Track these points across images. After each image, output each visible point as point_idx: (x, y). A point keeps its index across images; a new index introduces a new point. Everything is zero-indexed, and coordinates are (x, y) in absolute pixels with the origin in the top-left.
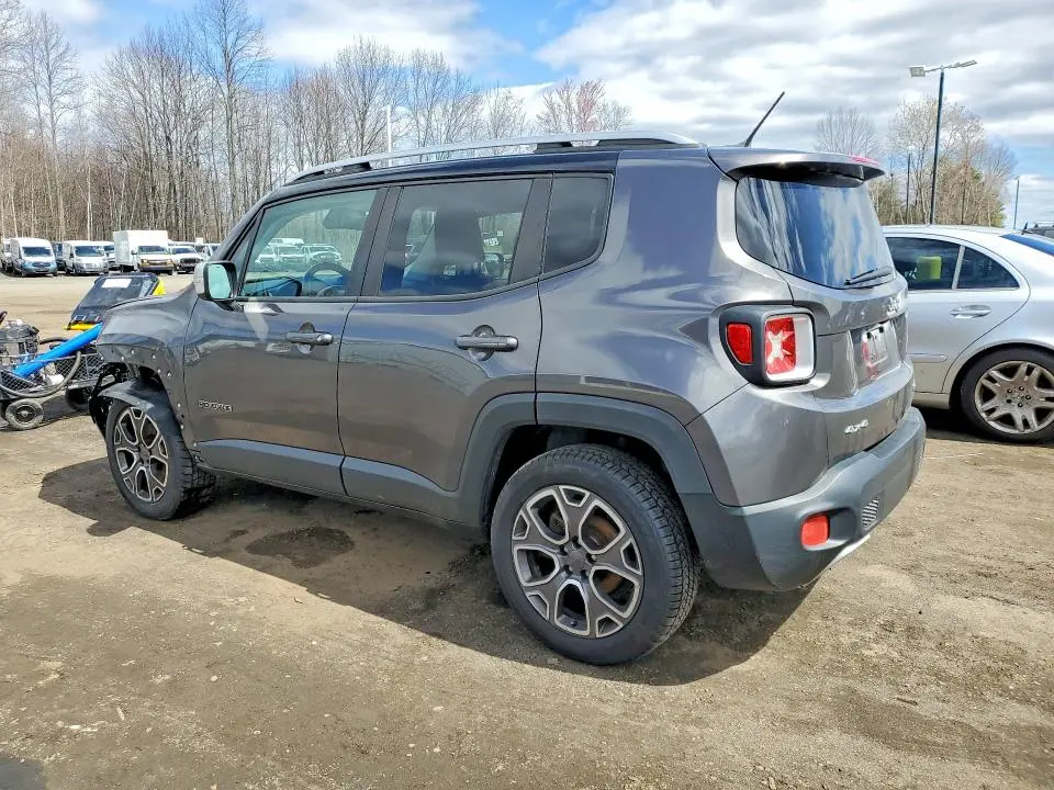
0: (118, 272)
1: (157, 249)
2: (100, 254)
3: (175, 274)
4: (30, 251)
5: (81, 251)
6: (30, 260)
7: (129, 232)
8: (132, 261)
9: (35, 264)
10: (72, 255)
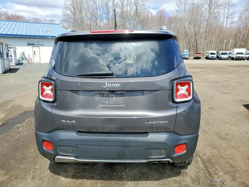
0: (231, 59)
1: (241, 53)
2: (227, 54)
3: (246, 60)
4: (211, 54)
5: (222, 54)
6: (210, 56)
7: (235, 49)
8: (234, 56)
9: (212, 57)
10: (220, 55)
